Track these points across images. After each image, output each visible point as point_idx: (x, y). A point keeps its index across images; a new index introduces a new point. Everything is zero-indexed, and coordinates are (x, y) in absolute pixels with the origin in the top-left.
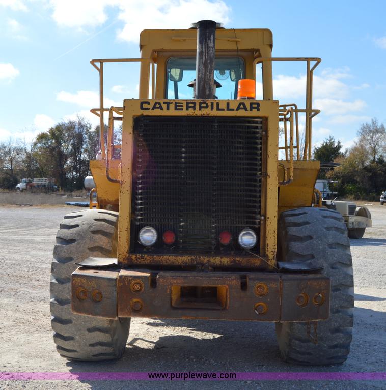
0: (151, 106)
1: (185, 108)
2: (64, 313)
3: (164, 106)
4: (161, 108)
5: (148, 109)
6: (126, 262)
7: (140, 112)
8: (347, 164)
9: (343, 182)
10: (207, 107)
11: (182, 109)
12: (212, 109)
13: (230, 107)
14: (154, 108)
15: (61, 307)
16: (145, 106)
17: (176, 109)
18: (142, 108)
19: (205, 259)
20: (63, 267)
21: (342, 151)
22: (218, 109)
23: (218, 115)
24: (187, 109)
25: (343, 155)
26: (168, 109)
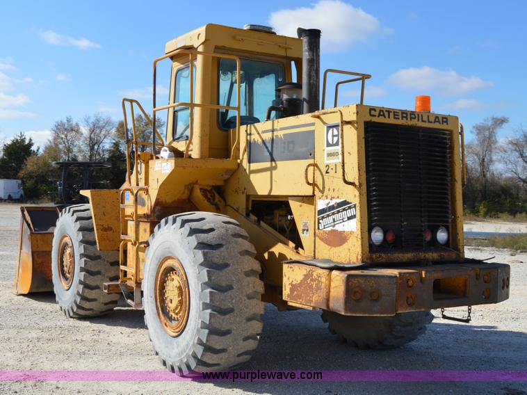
0: (377, 113)
1: (400, 117)
2: (225, 323)
3: (386, 114)
4: (384, 115)
5: (375, 116)
6: (369, 261)
7: (369, 118)
8: (41, 162)
9: (36, 182)
10: (415, 118)
11: (398, 118)
12: (418, 120)
13: (430, 120)
14: (379, 115)
15: (222, 317)
16: (373, 112)
17: (395, 118)
18: (371, 115)
19: (422, 255)
20: (221, 274)
21: (34, 148)
22: (423, 121)
23: (423, 126)
24: (402, 119)
25: (35, 153)
26: (389, 117)
